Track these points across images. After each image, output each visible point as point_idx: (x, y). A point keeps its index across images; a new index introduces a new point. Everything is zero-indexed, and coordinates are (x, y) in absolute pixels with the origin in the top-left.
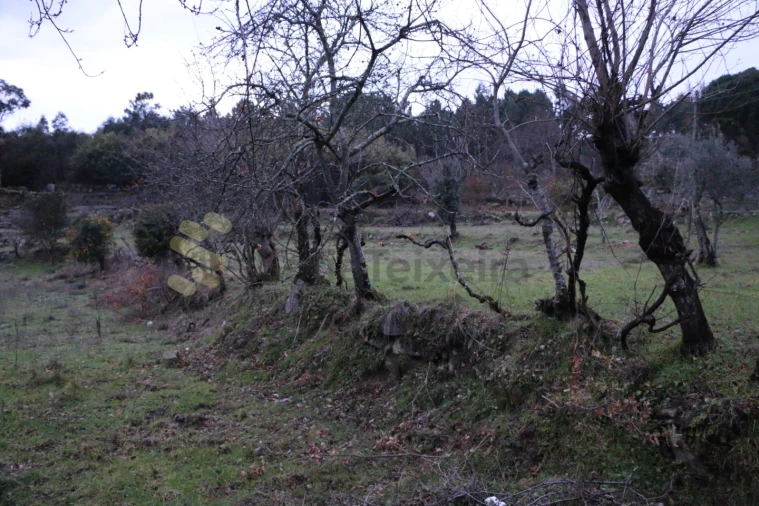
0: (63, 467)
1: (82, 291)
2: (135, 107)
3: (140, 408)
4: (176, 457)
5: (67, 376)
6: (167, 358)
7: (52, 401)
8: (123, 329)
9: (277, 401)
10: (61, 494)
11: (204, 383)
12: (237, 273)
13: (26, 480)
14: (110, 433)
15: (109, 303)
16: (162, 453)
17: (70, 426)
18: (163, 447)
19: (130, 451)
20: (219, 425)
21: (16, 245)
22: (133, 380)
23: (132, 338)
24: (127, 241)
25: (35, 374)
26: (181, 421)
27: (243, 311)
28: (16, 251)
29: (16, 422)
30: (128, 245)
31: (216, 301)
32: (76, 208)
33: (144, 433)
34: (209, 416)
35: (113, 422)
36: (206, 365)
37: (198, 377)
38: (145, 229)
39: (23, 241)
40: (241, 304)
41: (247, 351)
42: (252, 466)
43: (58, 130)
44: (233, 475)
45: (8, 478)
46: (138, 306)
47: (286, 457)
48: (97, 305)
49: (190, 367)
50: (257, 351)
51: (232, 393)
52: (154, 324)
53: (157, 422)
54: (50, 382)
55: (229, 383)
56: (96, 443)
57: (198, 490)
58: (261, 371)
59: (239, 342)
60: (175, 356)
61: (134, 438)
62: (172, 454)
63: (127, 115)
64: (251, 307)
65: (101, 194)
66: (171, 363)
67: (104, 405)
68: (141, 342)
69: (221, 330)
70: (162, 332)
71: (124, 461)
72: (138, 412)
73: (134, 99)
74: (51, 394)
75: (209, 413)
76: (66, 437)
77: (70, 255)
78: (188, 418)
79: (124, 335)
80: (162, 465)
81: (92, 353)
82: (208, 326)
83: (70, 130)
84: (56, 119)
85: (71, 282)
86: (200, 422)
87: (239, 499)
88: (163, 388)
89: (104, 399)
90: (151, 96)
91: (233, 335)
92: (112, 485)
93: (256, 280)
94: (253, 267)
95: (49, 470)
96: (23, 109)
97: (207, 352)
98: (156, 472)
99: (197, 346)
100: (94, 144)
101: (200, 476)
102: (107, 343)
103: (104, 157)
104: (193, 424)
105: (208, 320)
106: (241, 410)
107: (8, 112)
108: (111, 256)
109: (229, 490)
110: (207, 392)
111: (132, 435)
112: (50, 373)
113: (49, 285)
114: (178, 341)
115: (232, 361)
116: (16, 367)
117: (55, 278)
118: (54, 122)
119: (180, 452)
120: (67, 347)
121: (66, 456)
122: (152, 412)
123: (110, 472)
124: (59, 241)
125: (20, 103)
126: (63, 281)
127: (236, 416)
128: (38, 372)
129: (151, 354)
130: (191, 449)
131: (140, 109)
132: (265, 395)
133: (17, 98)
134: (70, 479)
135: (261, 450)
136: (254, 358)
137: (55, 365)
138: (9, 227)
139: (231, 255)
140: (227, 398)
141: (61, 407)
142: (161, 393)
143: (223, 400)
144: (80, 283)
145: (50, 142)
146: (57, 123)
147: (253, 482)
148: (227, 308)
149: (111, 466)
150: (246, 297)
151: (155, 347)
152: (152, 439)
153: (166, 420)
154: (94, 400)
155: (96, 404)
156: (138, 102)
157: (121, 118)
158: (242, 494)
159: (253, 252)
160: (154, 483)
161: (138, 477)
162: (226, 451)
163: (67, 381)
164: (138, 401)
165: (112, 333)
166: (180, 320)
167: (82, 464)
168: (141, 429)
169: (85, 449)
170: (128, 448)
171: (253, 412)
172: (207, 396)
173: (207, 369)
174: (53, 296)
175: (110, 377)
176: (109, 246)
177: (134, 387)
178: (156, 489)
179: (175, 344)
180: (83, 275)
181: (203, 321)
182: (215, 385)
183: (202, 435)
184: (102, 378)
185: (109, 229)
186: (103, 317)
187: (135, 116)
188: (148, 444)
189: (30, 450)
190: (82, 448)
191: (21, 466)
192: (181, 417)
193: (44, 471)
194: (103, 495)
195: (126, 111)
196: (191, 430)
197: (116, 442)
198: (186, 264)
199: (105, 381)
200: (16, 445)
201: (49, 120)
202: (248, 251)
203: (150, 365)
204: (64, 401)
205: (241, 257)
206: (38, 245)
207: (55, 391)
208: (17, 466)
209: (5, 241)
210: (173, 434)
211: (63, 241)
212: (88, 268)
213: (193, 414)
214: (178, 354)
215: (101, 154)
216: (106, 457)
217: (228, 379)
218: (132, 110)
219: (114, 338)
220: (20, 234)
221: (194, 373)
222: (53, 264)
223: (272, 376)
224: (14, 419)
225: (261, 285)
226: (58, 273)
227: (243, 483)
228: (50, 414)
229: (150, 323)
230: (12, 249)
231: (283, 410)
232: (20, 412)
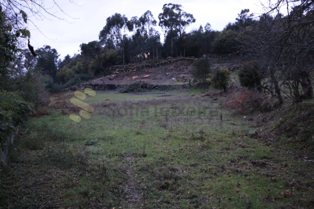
0: (199, 175)
1: (216, 101)
2: (241, 17)
3: (236, 155)
4: (250, 179)
5: (206, 137)
6: (251, 133)
7: (199, 147)
8: (232, 119)
9: (306, 160)
10: (198, 186)
11: (267, 147)
12: (289, 95)
13: (186, 177)
14: (221, 164)
15: (227, 107)
16: (243, 176)
17: (205, 158)
18: (244, 174)
19: (229, 173)
20: (273, 168)
21: (190, 81)
22: (234, 142)
23: (236, 123)
24: (236, 79)
25: (193, 135)
26: (254, 163)
27: (291, 114)
28: (190, 84)
29: (184, 154)
30: (237, 81)
31: (277, 108)
32: (214, 65)
33: (236, 166)
34: (268, 163)
35: (223, 159)
36: (269, 139)
37: (265, 144)
38: (244, 73)
39: (193, 80)
40: (290, 110)
41: (291, 133)
42: (287, 191)
43: (207, 31)
44: (277, 193)
45: (179, 175)
46: (240, 109)
47: (307, 190)
48: (222, 107)
49: (261, 138)
50: (297, 134)
51: (281, 153)
52: (246, 117)
53: (242, 162)
54: (198, 139)
55: (280, 148)
56: (214, 167)
57: (258, 196)
58: (298, 144)
59: (287, 128)
60: (254, 133)
61: (231, 168)
62: (248, 177)
63: (237, 21)
64: (295, 112)
65: (225, 58)
66: (252, 136)
67: (220, 151)
68: (240, 125)
69: (278, 122)
70: (250, 122)
71: (226, 177)
72: (234, 156)
73: (240, 13)
74: (199, 144)
75: (268, 161)
76: (202, 163)
77: (211, 86)
78: (258, 162)
79: (232, 122)
80: (242, 182)
81: (217, 128)
82: (273, 120)
83: (212, 31)
84: (206, 26)
85: (212, 97)
86: (263, 165)
87: (278, 206)
88: (248, 147)
89: (220, 149)
90: (248, 11)
91: (284, 125)
92: (219, 187)
93: (298, 98)
94: (298, 92)
95: (194, 175)
96: (193, 23)
97: (270, 132)
98: (239, 185)
99: (266, 129)
100: (222, 36)
101: (260, 191)
102: (224, 125)
103: (226, 41)
104: (260, 165)
105: (273, 117)
106: (285, 162)
107: (187, 25)
108: (229, 86)
109: (274, 200)
110: (268, 151)
111: (231, 166)
112: (199, 135)
113: (202, 99)
114: (257, 126)
115: (283, 138)
116: (187, 131)
117: (205, 96)
118: (205, 27)
119: (251, 177)
120: (208, 125)
121: (202, 170)
122: (241, 157)
123: (219, 181)
124: (207, 79)
125: (192, 21)
126: (208, 97)
127: (282, 165)
128: (194, 134)
129: (244, 131)
130: (257, 177)
131: (243, 18)
132: (299, 157)
133: (190, 19)
134: (202, 181)
135: (294, 183)
136: (295, 137)
137: (202, 132)
138: (188, 74)
139: (286, 85)
140: (278, 155)
141: (202, 150)
142: (246, 149)
143: (276, 156)
144: (215, 98)
145: (204, 36)
146: (207, 28)
147: (287, 199)
148: (283, 112)
149: (220, 178)
150: (293, 107)
151: (246, 128)
152: (239, 169)
153: (247, 162)
154: (216, 148)
155: (217, 150)
156: (242, 14)
157: (234, 23)
158: (281, 204)
159: (298, 84)
160: (238, 189)
161: (230, 186)
162: (275, 181)
163: (206, 139)
164: (235, 151)
165: (227, 120)
166: (259, 116)
167: (207, 175)
168: (235, 164)
169: (210, 169)
170: (228, 171)
171: (292, 164)
172: (268, 153)
173: (270, 140)
174: (204, 103)
175: (224, 139)
176: (229, 82)
177: (234, 145)
178: (238, 192)
179: (255, 127)
180: (217, 94)
181: (270, 118)
182: (273, 148)
183: (263, 171)
184: (220, 140)
185: (228, 74)
186: (224, 113)
187: (241, 21)
188: (237, 171)
189: (188, 166)
190: (208, 168)
191: (184, 172)
192: (254, 161)
193: (192, 175)
194: (215, 190)
195: (237, 19)
196: (258, 168)
197: (223, 167)
198: (263, 90)
199: (222, 141)
200: (183, 163)
201: (203, 27)
202: (295, 84)
203: (242, 136)
204: (203, 147)
205: (291, 87)
206: (199, 81)
207: (200, 143)
208: (183, 171)
209: (186, 79)
210: (250, 168)
211: (208, 79)
212: (219, 91)
213: (260, 161)
214: (256, 132)
215: (225, 40)
216: (218, 174)
217: (280, 146)
218: (239, 18)
219: (228, 123)
220: (192, 77)
221: (263, 142)
222: (204, 90)
223: (304, 147)
224: (183, 152)
225: (301, 101)
226: (206, 93)
227: (282, 198)
228: (197, 152)
229: (245, 117)
230: (188, 83)
231: (308, 166)
232: (186, 150)
